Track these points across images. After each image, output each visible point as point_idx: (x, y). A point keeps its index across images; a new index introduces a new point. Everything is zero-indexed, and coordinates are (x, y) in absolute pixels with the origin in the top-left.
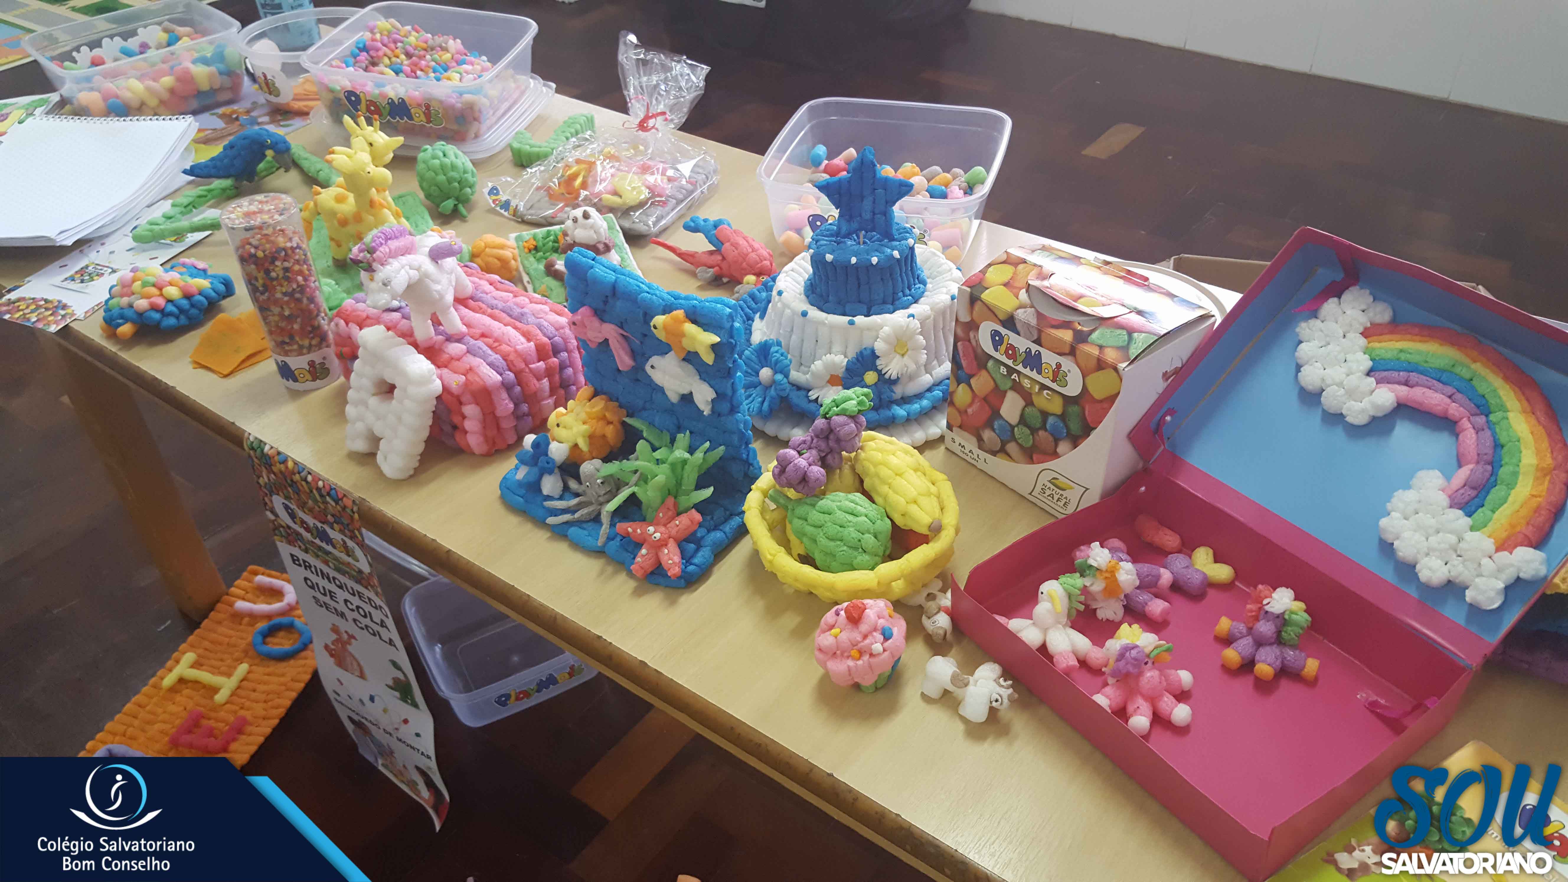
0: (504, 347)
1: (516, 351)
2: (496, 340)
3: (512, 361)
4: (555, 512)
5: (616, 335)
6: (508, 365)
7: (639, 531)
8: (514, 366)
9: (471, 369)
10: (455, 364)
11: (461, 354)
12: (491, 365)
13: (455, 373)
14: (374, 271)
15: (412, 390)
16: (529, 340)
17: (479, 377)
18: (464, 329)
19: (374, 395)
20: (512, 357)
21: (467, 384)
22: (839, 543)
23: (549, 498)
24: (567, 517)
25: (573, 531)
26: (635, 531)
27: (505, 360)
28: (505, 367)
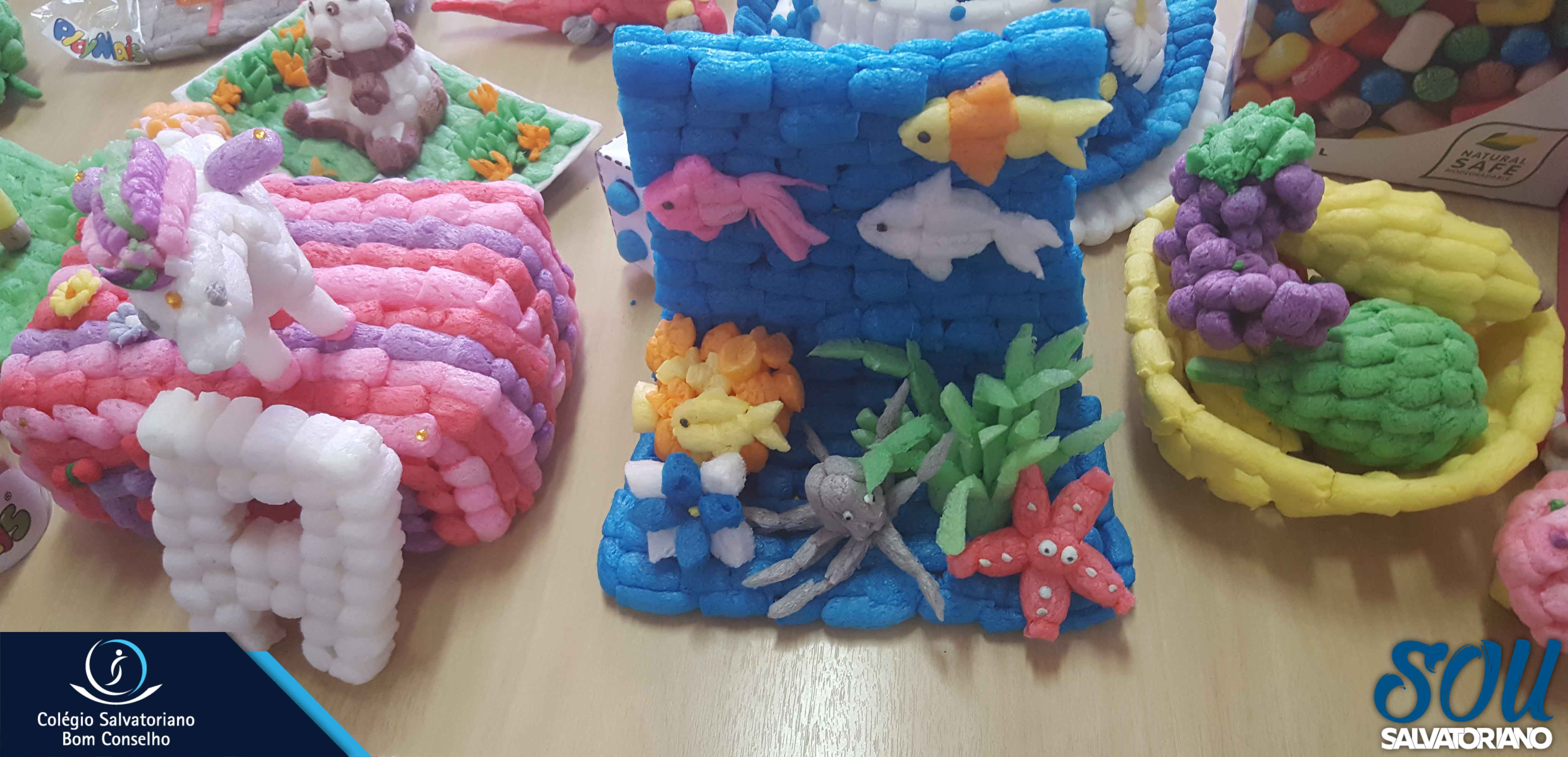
0: (460, 314)
1: (484, 311)
2: (428, 306)
3: (490, 336)
4: (779, 590)
5: (776, 193)
6: (488, 348)
7: (1006, 557)
8: (501, 343)
9: (429, 391)
10: (388, 393)
11: (383, 368)
12: (462, 363)
13: (403, 414)
14: (171, 280)
15: (349, 500)
16: (491, 280)
17: (458, 399)
18: (346, 313)
19: (234, 539)
20: (487, 326)
21: (445, 425)
22: (1436, 408)
23: (745, 569)
24: (809, 590)
25: (834, 609)
26: (996, 559)
27: (478, 340)
28: (488, 355)
